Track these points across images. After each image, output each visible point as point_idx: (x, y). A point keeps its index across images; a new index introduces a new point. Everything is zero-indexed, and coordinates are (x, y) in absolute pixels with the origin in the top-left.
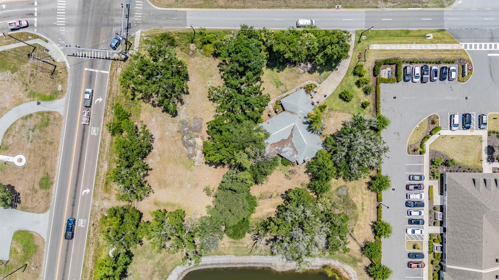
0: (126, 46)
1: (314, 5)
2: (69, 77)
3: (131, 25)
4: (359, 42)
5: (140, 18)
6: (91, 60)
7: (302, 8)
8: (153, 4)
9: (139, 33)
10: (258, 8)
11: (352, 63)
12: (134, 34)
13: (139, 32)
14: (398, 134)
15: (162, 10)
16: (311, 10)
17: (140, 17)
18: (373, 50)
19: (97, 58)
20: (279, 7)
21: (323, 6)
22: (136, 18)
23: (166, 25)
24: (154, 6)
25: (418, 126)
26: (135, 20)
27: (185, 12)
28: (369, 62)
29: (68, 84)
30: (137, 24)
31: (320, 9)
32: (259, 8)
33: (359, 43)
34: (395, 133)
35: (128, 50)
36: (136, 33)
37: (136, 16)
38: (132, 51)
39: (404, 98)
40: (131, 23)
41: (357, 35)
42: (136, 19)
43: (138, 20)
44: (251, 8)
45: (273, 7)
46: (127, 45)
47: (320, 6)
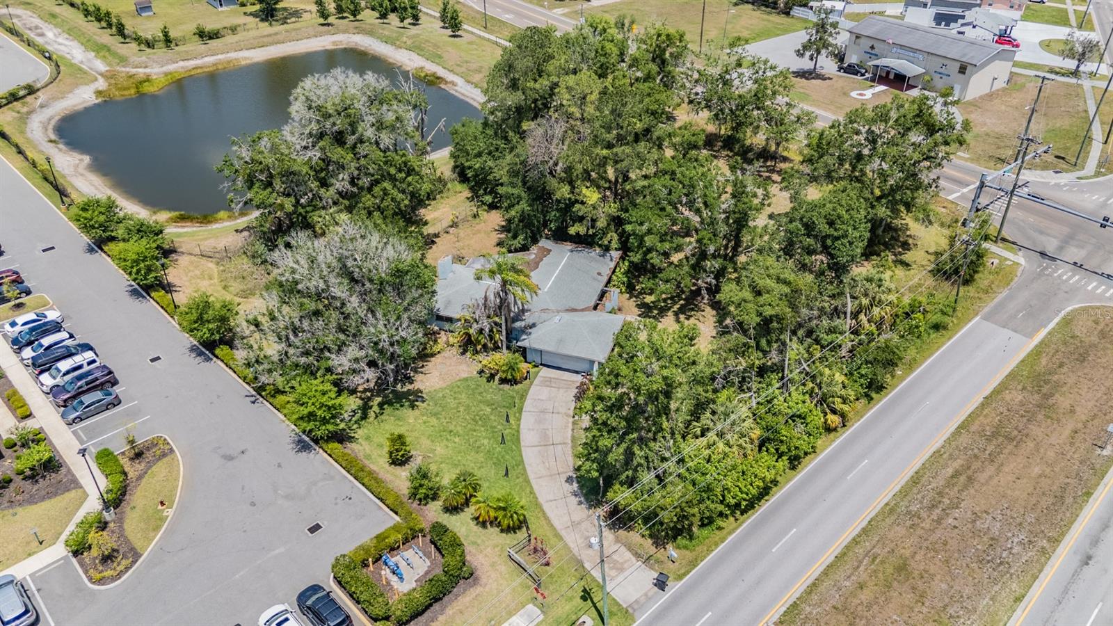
1: (840, 575)
4: (586, 595)
7: (855, 541)
10: (938, 451)
11: (544, 522)
14: (230, 458)
16: (828, 557)
18: (517, 610)
20: (904, 493)
21: (815, 597)
25: (169, 513)
28: (493, 565)
31: (809, 582)
32: (937, 454)
33: (585, 590)
34: (243, 452)
39: (282, 550)
41: (615, 609)
44: (948, 441)
45: (915, 480)
47: (822, 588)
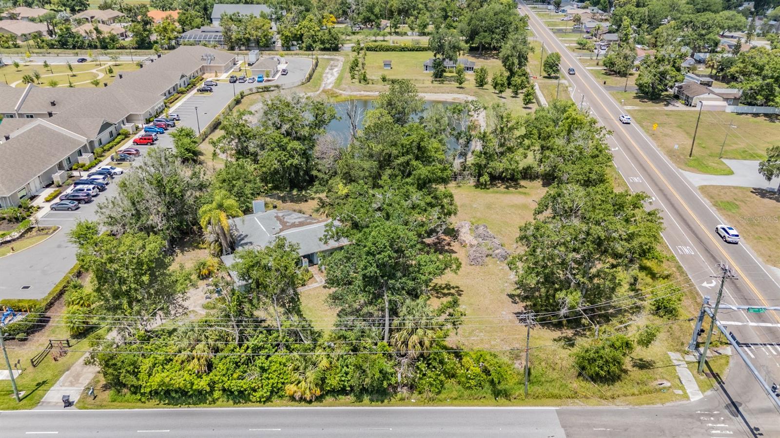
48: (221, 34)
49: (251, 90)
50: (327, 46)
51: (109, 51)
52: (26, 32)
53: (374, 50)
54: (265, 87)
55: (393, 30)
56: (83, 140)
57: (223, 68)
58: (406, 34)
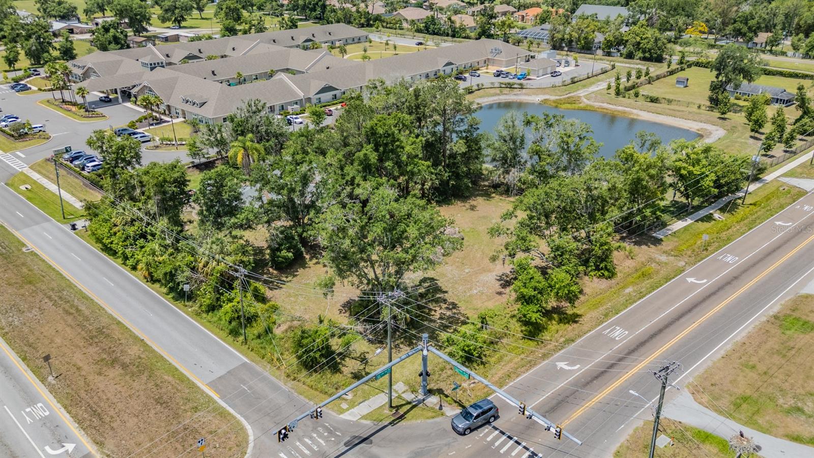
0: (406, 413)
2: (618, 445)
3: (349, 441)
5: (311, 438)
6: (524, 439)
8: (247, 443)
9: (350, 414)
12: (364, 422)
13: (346, 416)
15: (246, 418)
17: (307, 440)
19: (503, 433)
22: (319, 445)
23: (276, 388)
24: (251, 438)
26: (326, 441)
27: (211, 385)
29: (631, 431)
30: (330, 432)
35: (409, 403)
36: (355, 419)
37: (315, 448)
38: (403, 395)
40: (342, 443)
42: (322, 442)
43: (320, 436)
46: (403, 416)
48: (547, 32)
49: (492, 83)
50: (647, 55)
51: (455, 39)
52: (414, 18)
53: (704, 67)
54: (509, 84)
55: (768, 48)
56: (301, 95)
57: (504, 63)
58: (783, 54)
